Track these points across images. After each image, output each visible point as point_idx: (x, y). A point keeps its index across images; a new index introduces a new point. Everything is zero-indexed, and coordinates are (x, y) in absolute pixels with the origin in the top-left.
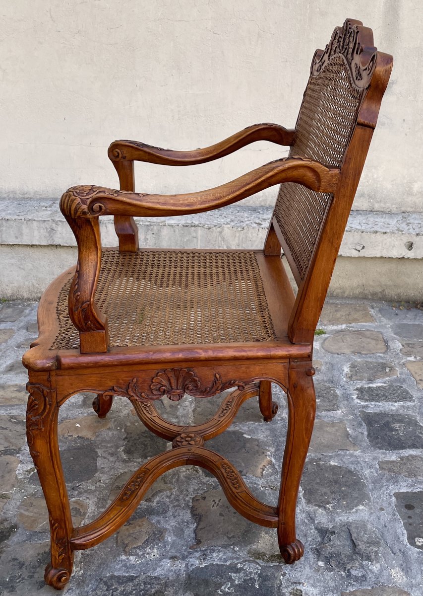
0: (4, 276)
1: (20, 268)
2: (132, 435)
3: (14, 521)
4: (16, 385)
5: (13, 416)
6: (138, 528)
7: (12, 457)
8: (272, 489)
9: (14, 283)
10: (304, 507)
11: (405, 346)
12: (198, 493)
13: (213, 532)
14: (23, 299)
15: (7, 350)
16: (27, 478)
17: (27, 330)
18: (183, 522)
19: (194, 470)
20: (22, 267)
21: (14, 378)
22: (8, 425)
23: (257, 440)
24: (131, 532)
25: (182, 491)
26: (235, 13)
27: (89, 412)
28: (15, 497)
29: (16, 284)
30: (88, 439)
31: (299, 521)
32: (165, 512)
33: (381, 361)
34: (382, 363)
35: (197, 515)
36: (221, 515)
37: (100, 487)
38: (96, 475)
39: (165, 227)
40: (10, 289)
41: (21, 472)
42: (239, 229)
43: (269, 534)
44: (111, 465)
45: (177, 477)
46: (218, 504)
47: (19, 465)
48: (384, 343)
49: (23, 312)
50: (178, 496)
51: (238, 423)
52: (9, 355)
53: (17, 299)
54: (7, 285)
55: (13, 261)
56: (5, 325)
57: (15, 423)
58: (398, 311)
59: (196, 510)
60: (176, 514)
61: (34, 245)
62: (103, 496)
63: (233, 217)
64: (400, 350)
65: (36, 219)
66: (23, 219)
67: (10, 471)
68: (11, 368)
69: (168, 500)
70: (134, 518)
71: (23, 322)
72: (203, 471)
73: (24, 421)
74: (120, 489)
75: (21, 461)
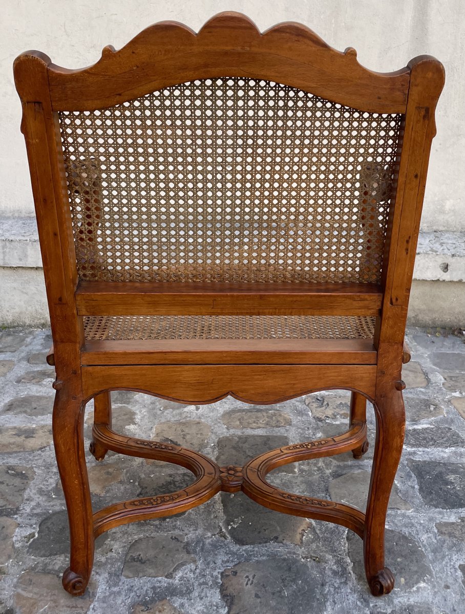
1: (22, 292)
2: (147, 490)
3: (10, 603)
4: (15, 428)
5: (11, 466)
7: (10, 519)
8: (314, 560)
9: (15, 309)
10: (355, 585)
11: (448, 379)
12: (227, 566)
14: (25, 325)
15: (6, 385)
16: (26, 547)
17: (28, 362)
18: (211, 605)
19: (221, 536)
20: (25, 291)
21: (13, 420)
22: (6, 478)
25: (208, 564)
28: (11, 571)
29: (17, 310)
30: (97, 495)
31: (351, 604)
32: (189, 591)
33: (422, 397)
34: (424, 399)
35: (228, 596)
36: (257, 596)
37: (111, 558)
38: (107, 542)
40: (11, 315)
41: (19, 538)
44: (123, 529)
45: (201, 545)
46: (252, 581)
47: (17, 530)
48: (423, 376)
49: (24, 340)
50: (204, 570)
52: (8, 392)
53: (18, 326)
54: (8, 311)
55: (15, 285)
56: (4, 356)
57: (13, 475)
58: (434, 339)
59: (226, 590)
60: (203, 594)
61: (39, 268)
62: (115, 570)
64: (443, 384)
66: (29, 240)
67: (6, 537)
68: (10, 408)
69: (192, 575)
70: (153, 601)
71: (24, 351)
72: (231, 537)
73: (24, 472)
74: (135, 561)
75: (19, 524)
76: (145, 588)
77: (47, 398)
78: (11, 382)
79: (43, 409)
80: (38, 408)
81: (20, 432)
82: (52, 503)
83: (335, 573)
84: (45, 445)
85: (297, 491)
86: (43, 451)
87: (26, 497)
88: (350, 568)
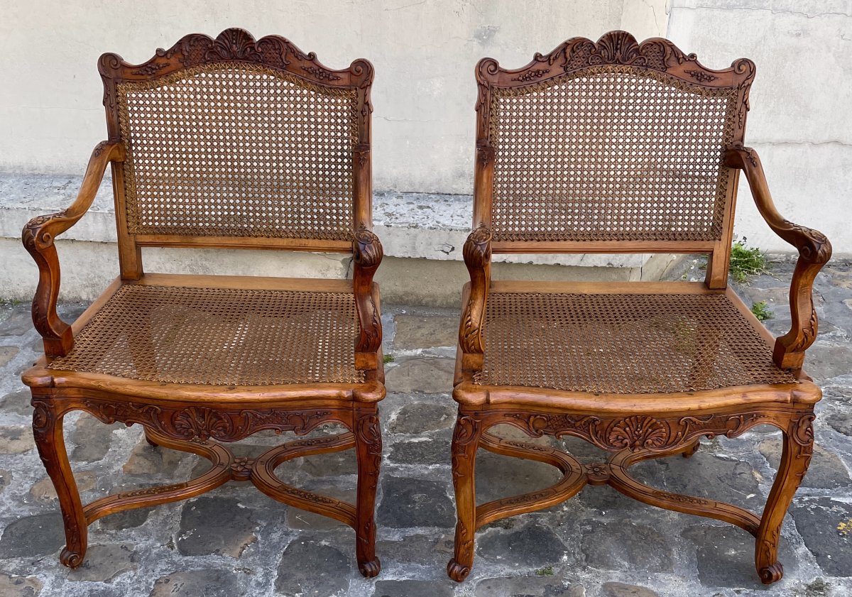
4: (3, 428)
8: (245, 572)
12: (164, 575)
15: (5, 376)
19: (169, 547)
21: (3, 419)
23: (251, 512)
25: (147, 572)
45: (147, 554)
62: (62, 574)
69: (129, 581)
72: (178, 548)
76: (83, 591)
78: (11, 373)
81: (6, 433)
82: (21, 509)
84: (29, 448)
85: (259, 506)
86: (25, 455)
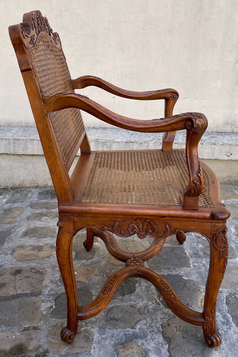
0: (14, 173)
1: (25, 168)
3: (46, 347)
4: (31, 245)
5: (32, 267)
6: (130, 349)
7: (37, 298)
9: (21, 178)
10: (235, 329)
12: (164, 321)
13: (182, 351)
14: (26, 187)
15: (22, 221)
16: (49, 313)
17: (32, 208)
18: (159, 343)
19: (157, 304)
20: (26, 168)
21: (29, 241)
22: (30, 274)
23: (192, 281)
24: (127, 353)
25: (153, 320)
26: (156, 18)
27: (81, 263)
28: (43, 328)
29: (22, 178)
30: (84, 283)
31: (235, 340)
32: (145, 336)
35: (167, 338)
36: (183, 337)
37: (99, 318)
39: (114, 143)
40: (18, 181)
41: (45, 309)
42: (159, 144)
43: (218, 351)
45: (147, 309)
46: (179, 329)
47: (43, 304)
49: (27, 195)
50: (151, 323)
51: (177, 269)
52: (23, 225)
53: (22, 187)
54: (17, 179)
55: (20, 164)
56: (17, 204)
57: (35, 272)
59: (165, 334)
60: (153, 337)
61: (34, 155)
62: (102, 325)
63: (154, 137)
65: (36, 139)
66: (28, 139)
67: (38, 308)
68: (26, 234)
69: (145, 327)
70: (126, 342)
71: (28, 202)
72: (163, 304)
73: (40, 271)
74: (112, 320)
75: (43, 301)
76: (120, 335)
77: (46, 228)
78: (24, 219)
79: (45, 234)
80: (42, 234)
81: (34, 248)
82: (59, 288)
83: (223, 323)
84: (50, 255)
85: (194, 278)
86: (49, 259)
87: (44, 285)
88: (231, 320)
